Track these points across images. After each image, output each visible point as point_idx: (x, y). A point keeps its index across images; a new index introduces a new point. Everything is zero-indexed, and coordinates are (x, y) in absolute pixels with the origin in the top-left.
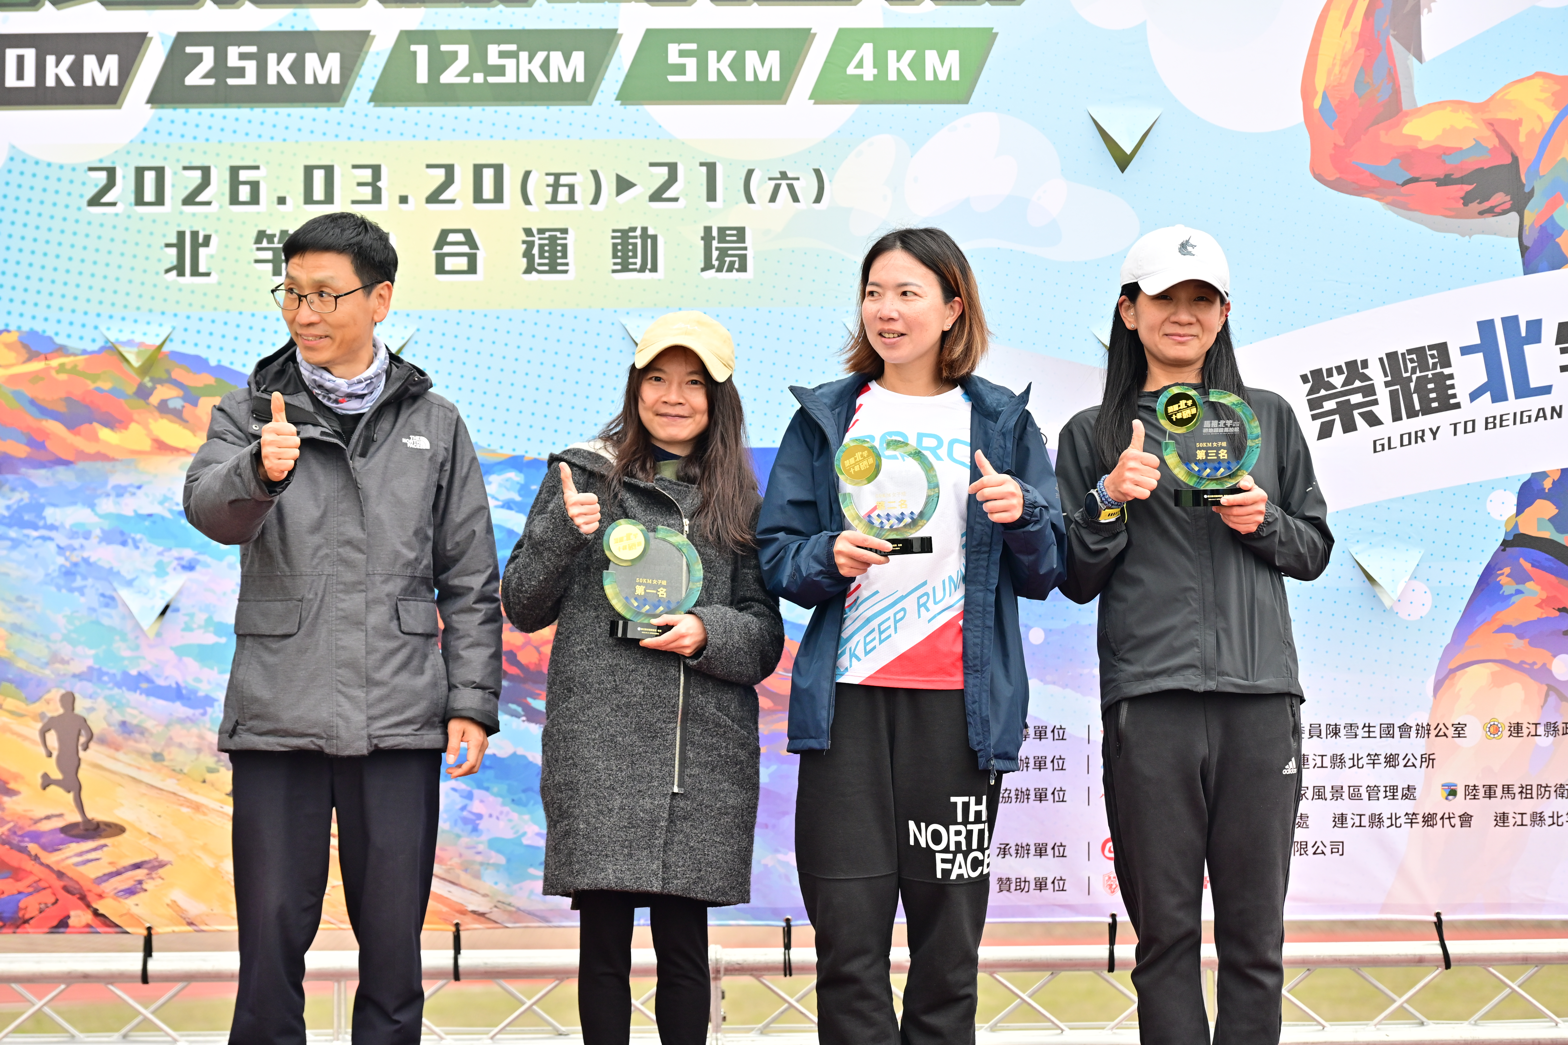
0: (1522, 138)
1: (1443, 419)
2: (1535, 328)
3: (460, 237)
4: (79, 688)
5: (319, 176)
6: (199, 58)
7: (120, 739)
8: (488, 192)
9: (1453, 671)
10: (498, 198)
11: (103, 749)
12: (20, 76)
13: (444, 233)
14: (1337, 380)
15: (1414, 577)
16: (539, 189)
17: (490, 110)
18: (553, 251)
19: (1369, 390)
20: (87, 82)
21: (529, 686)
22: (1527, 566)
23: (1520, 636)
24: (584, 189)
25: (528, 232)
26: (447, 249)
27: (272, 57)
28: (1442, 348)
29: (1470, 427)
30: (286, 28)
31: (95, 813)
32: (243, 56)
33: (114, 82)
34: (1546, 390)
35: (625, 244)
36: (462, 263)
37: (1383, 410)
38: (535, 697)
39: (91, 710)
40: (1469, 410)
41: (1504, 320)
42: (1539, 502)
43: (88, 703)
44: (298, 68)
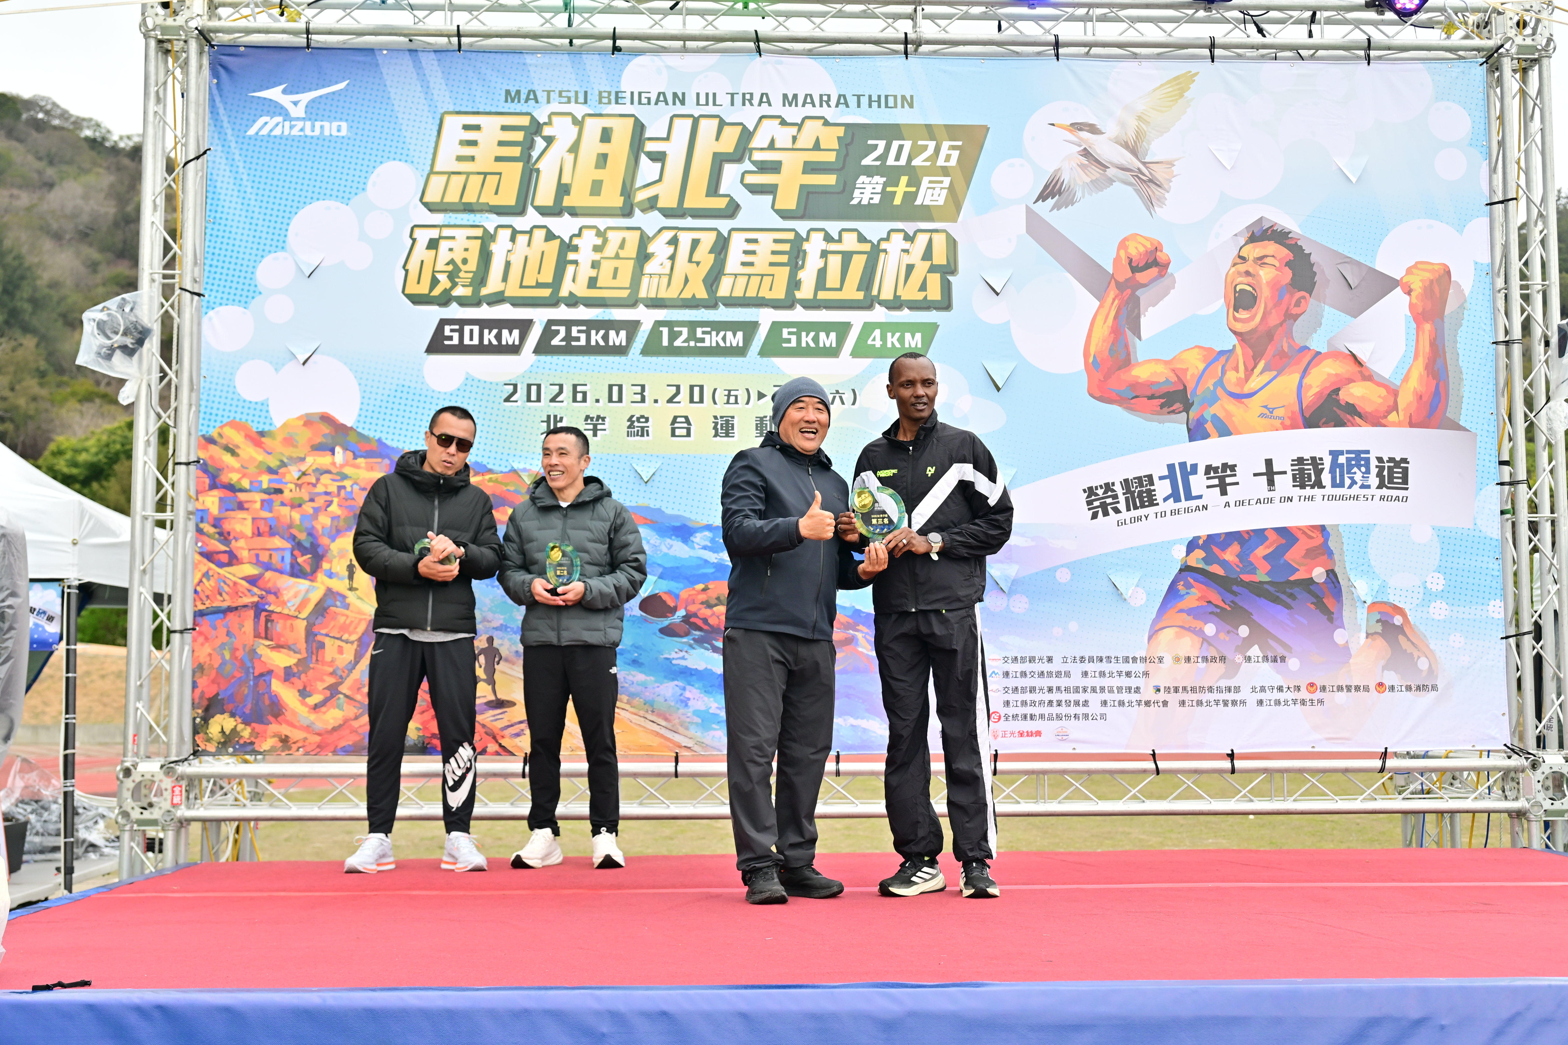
0: (1188, 377)
1: (1150, 510)
2: (1194, 468)
3: (683, 420)
4: (496, 635)
5: (615, 389)
6: (558, 332)
7: (514, 659)
8: (696, 398)
9: (1157, 631)
10: (701, 401)
11: (507, 664)
12: (471, 339)
13: (675, 418)
14: (1100, 492)
15: (1137, 586)
16: (721, 397)
17: (698, 359)
18: (727, 427)
19: (1115, 497)
20: (504, 343)
21: (714, 635)
22: (1191, 581)
23: (1189, 615)
24: (742, 397)
25: (715, 417)
26: (676, 425)
27: (593, 332)
28: (1150, 477)
29: (1163, 514)
30: (600, 318)
31: (501, 696)
32: (579, 331)
33: (517, 343)
34: (1200, 497)
35: (762, 423)
36: (684, 432)
37: (1122, 506)
38: (717, 640)
39: (501, 645)
40: (1163, 506)
41: (1180, 464)
42: (1197, 551)
43: (500, 642)
44: (605, 338)
